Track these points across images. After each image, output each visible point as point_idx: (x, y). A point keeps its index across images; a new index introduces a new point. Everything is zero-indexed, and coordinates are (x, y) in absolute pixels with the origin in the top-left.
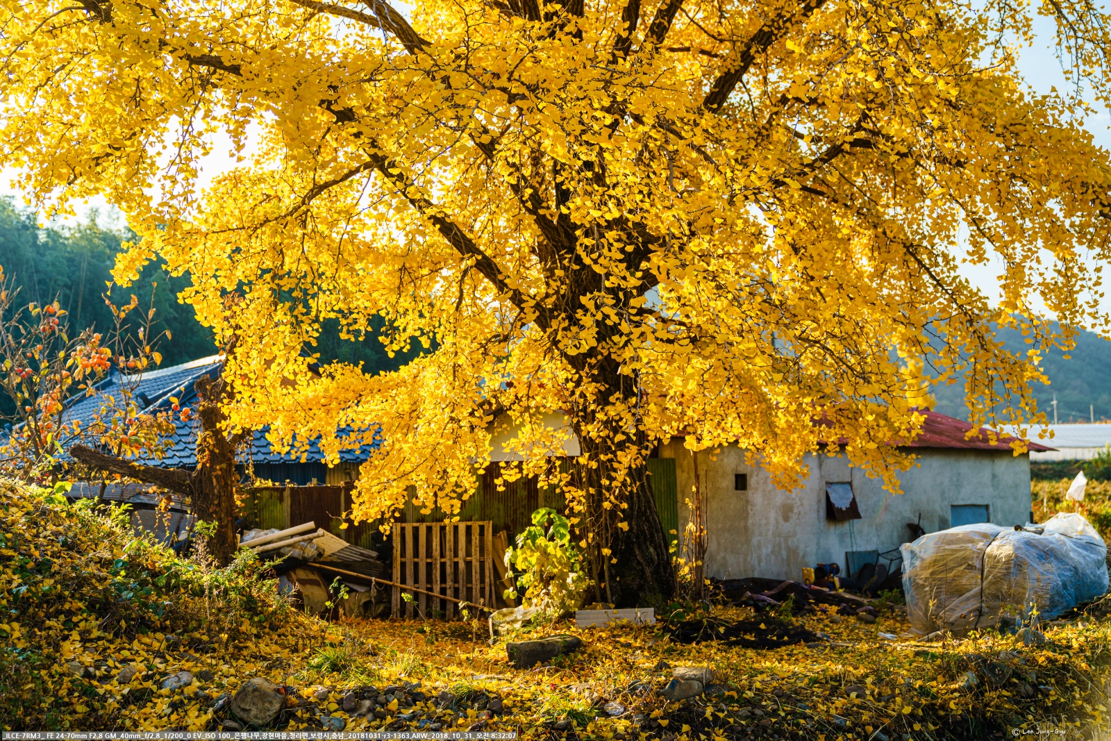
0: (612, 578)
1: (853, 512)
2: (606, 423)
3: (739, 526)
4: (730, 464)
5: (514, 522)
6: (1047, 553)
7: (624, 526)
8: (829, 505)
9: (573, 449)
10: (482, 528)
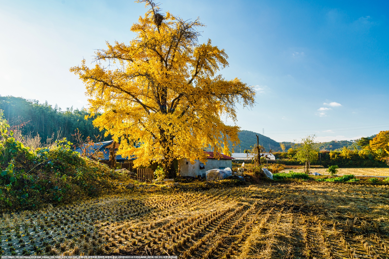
0: (168, 175)
1: (204, 168)
2: (168, 156)
3: (187, 169)
4: (186, 160)
5: (155, 169)
6: (223, 172)
7: (170, 168)
8: (200, 167)
9: (164, 158)
10: (150, 169)
